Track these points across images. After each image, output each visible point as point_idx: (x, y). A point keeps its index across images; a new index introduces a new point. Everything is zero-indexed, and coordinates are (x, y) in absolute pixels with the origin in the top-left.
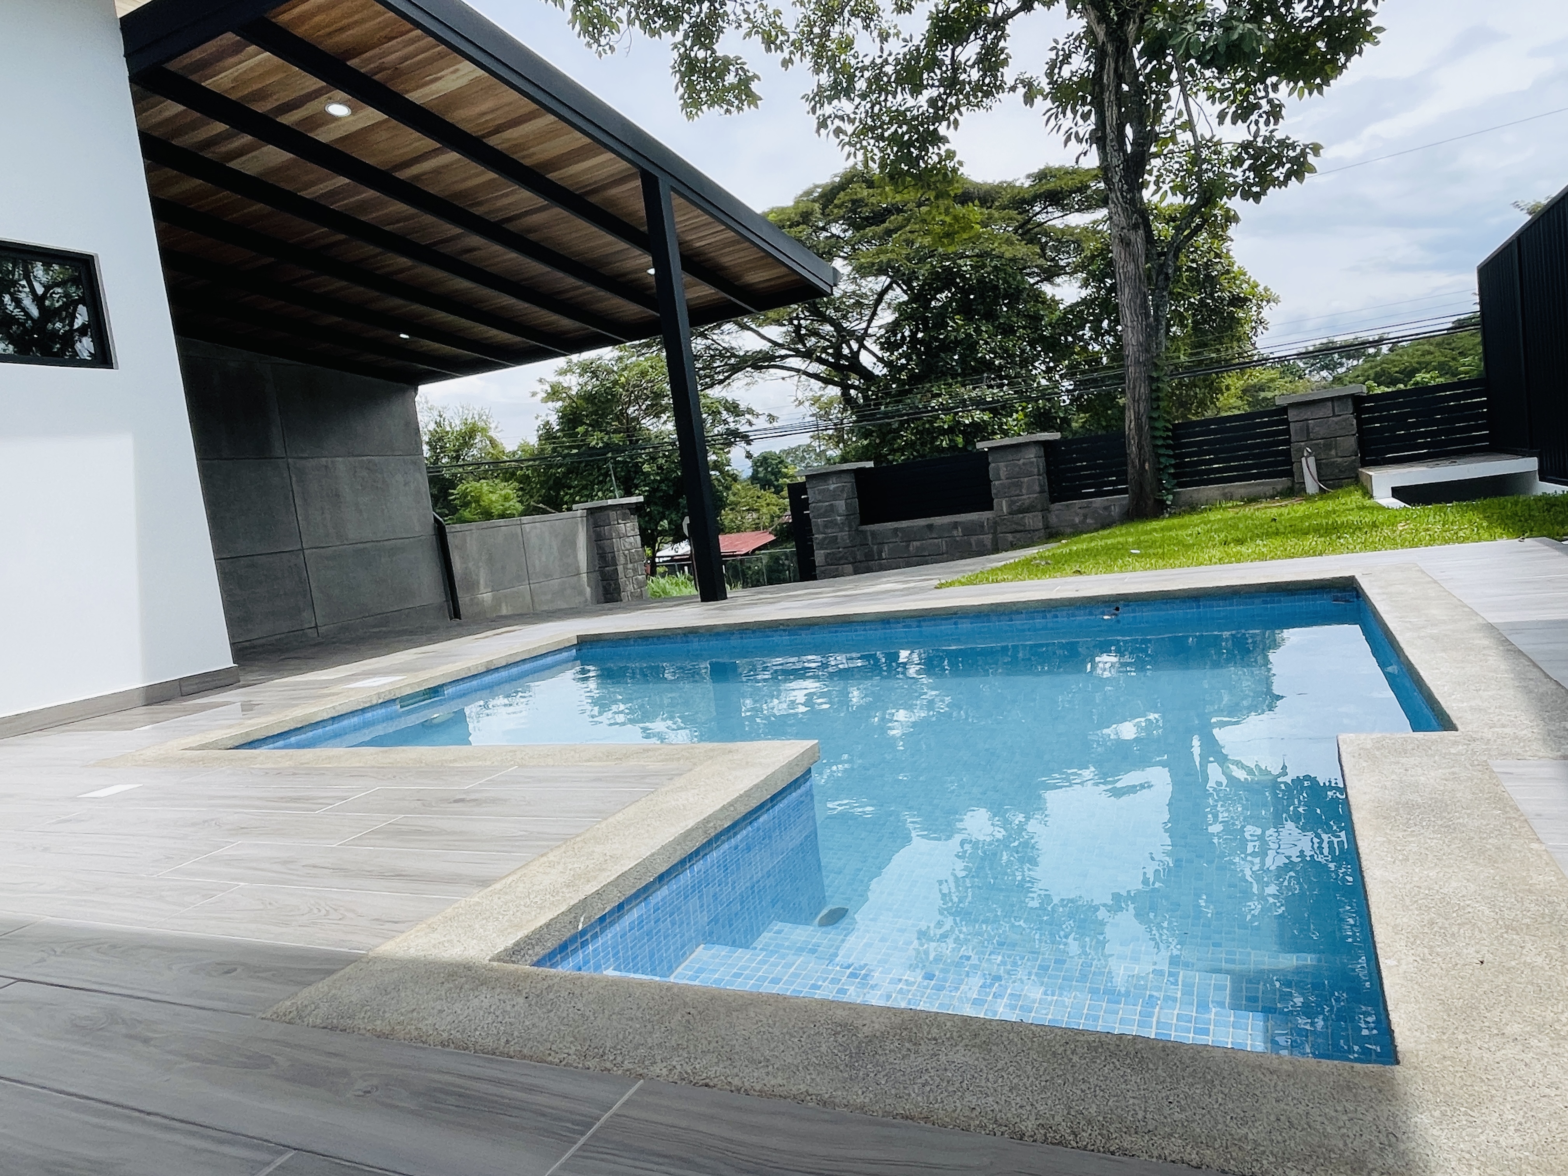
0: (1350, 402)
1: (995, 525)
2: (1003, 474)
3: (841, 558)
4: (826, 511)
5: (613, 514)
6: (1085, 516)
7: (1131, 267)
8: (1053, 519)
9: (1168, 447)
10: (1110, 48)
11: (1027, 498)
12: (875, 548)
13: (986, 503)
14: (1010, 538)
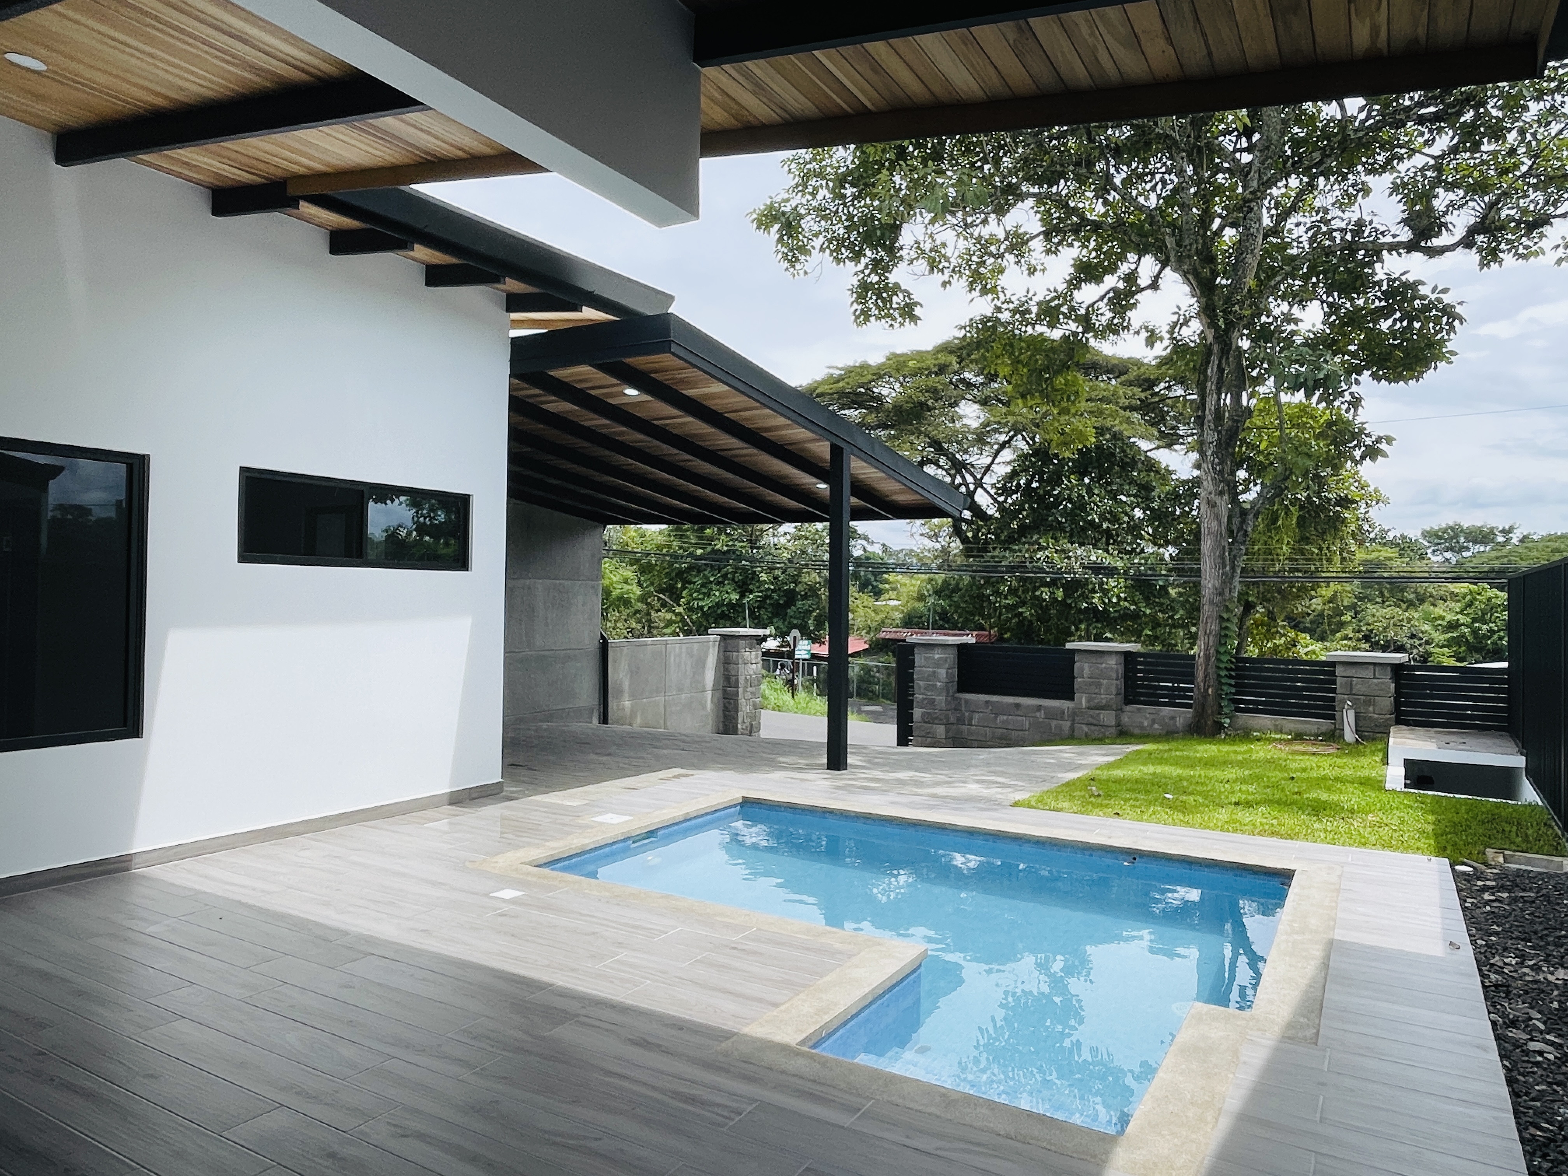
0: (1389, 669)
1: (1073, 715)
2: (1086, 672)
3: (936, 718)
4: (929, 676)
5: (742, 643)
6: (1154, 721)
7: (1215, 524)
8: (1125, 719)
9: (1231, 677)
10: (1215, 348)
11: (1103, 698)
12: (967, 714)
13: (1068, 694)
14: (1085, 728)
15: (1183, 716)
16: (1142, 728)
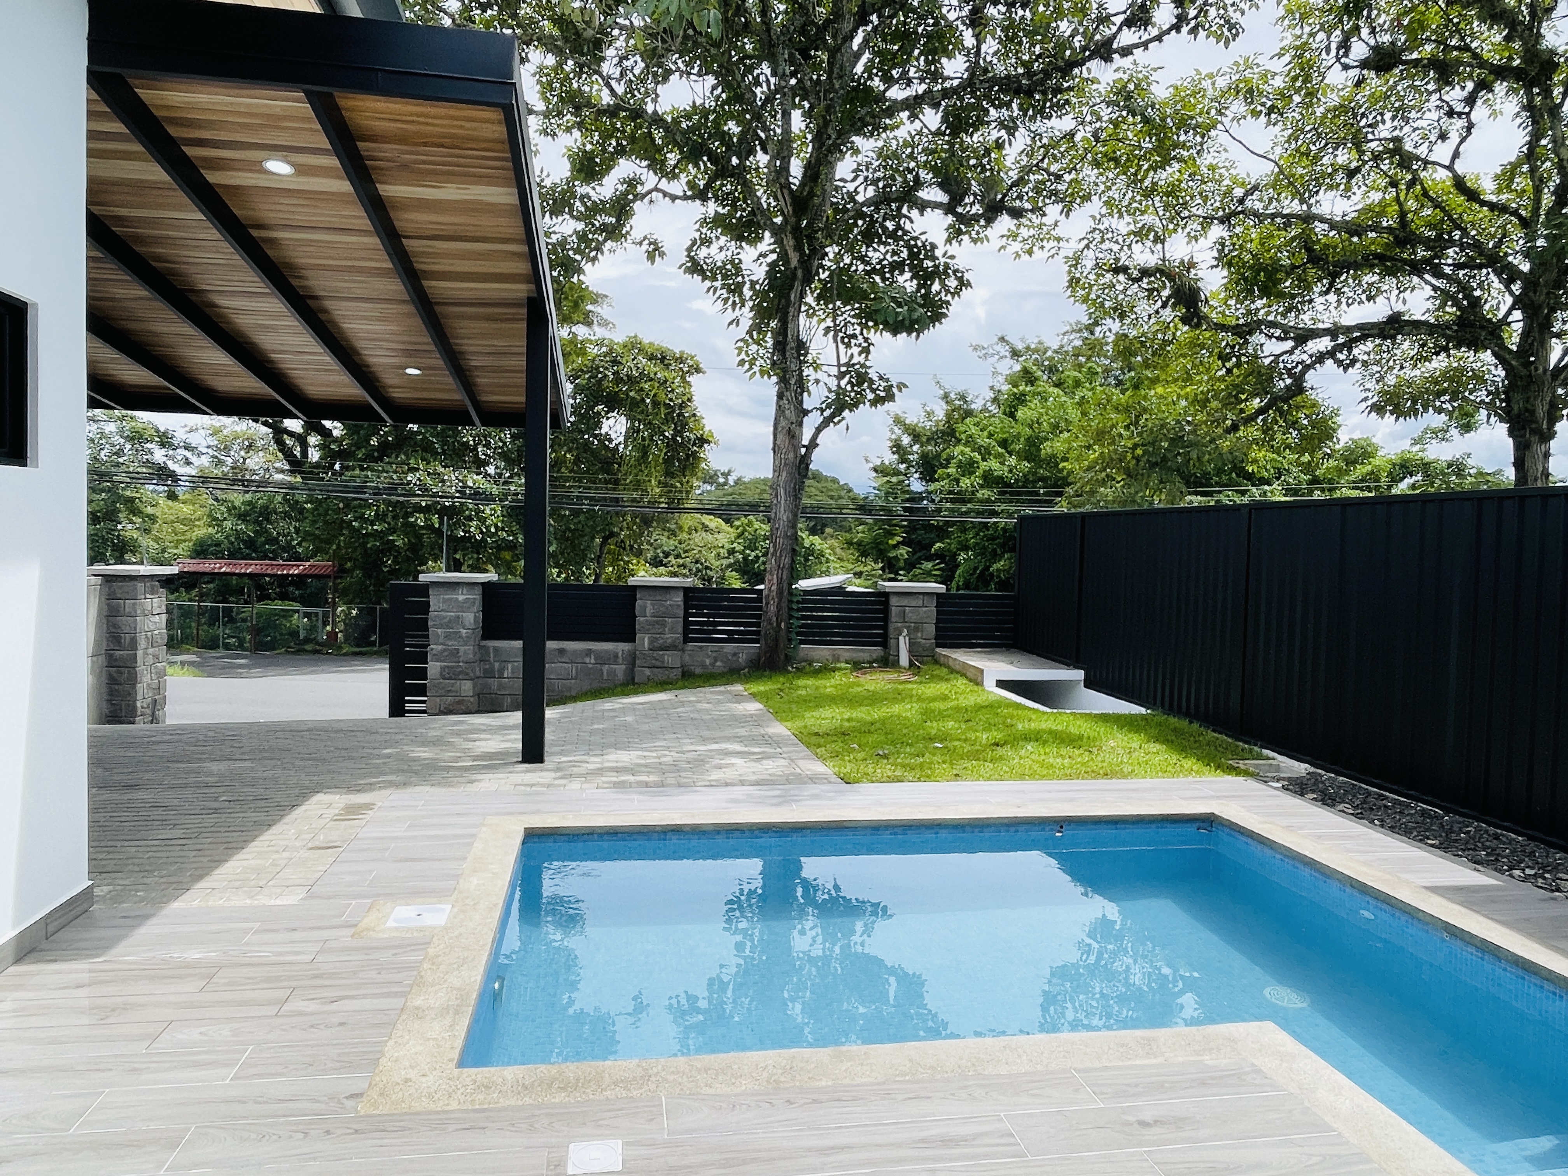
1: (633, 658)
2: (649, 610)
3: (461, 672)
4: (450, 621)
5: (140, 585)
6: (714, 660)
8: (688, 658)
11: (663, 637)
12: (497, 665)
13: (629, 635)
14: (647, 672)
15: (746, 651)
16: (704, 666)
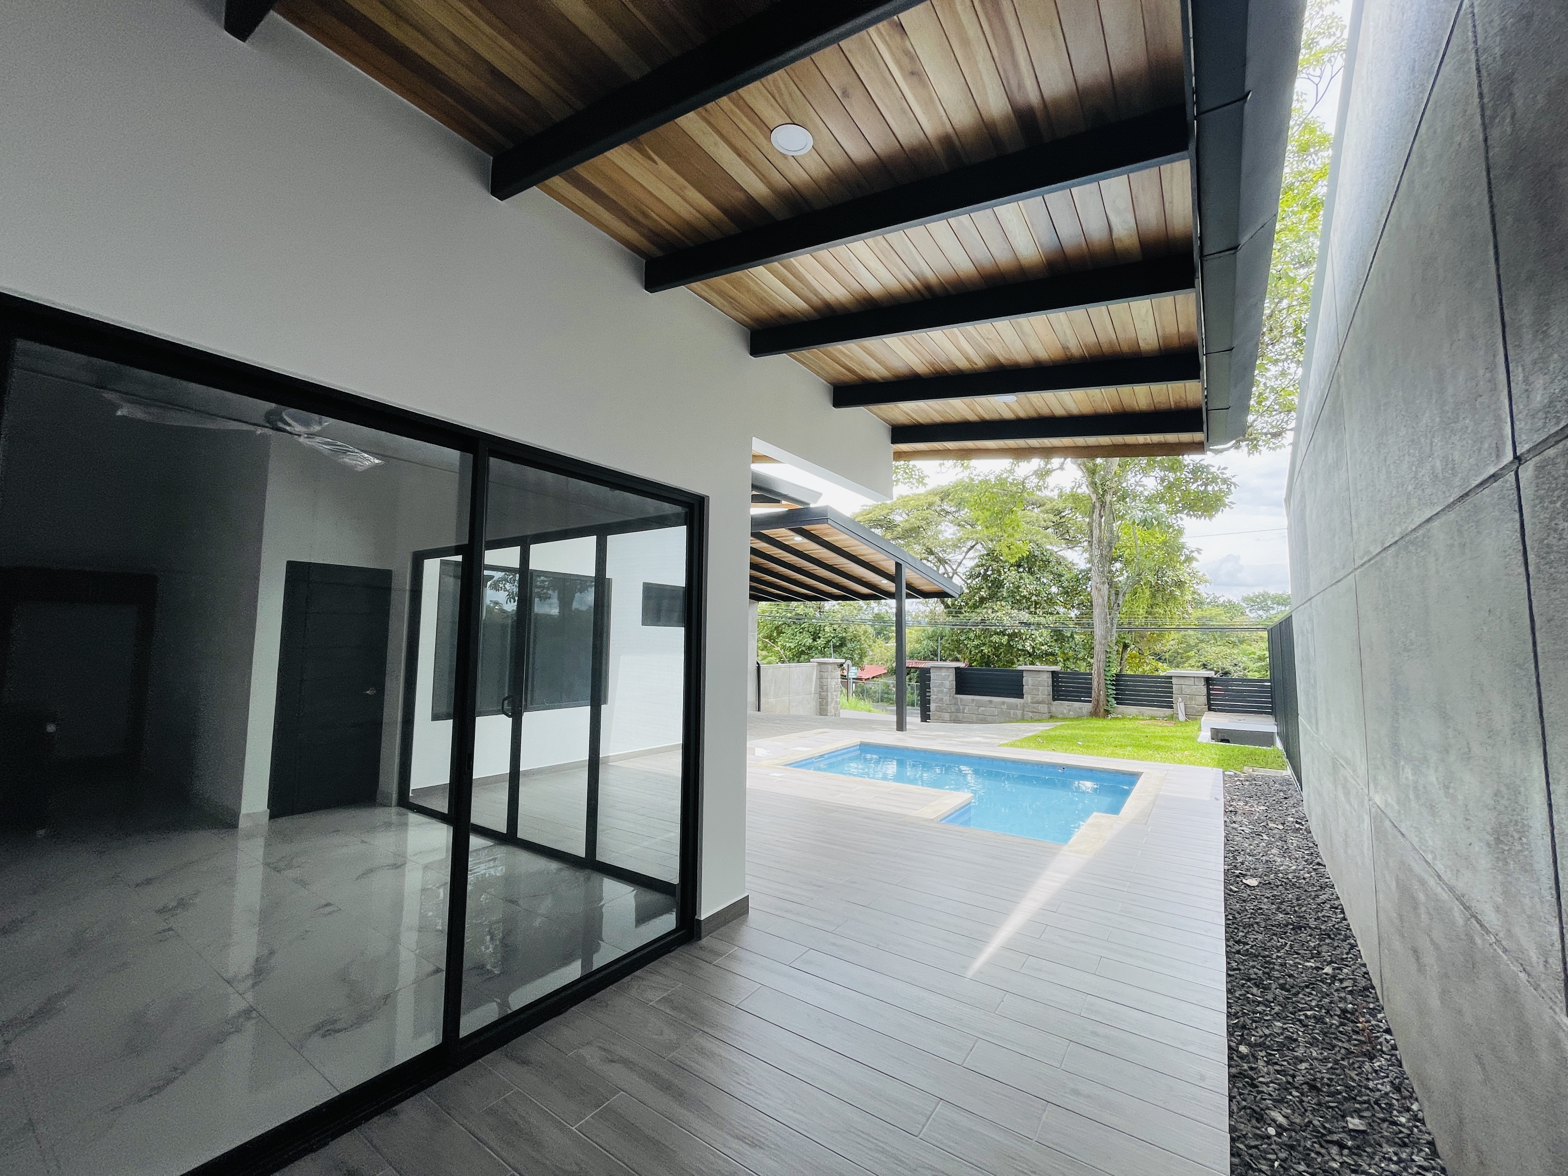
0: (1203, 680)
1: (1023, 707)
2: (1030, 682)
3: (944, 709)
4: (939, 685)
5: (830, 667)
6: (1070, 710)
7: (1100, 600)
8: (1053, 709)
9: (1113, 685)
10: (1097, 505)
11: (1040, 697)
12: (961, 707)
13: (1020, 695)
14: (1031, 714)
15: (1087, 707)
16: (1063, 714)
